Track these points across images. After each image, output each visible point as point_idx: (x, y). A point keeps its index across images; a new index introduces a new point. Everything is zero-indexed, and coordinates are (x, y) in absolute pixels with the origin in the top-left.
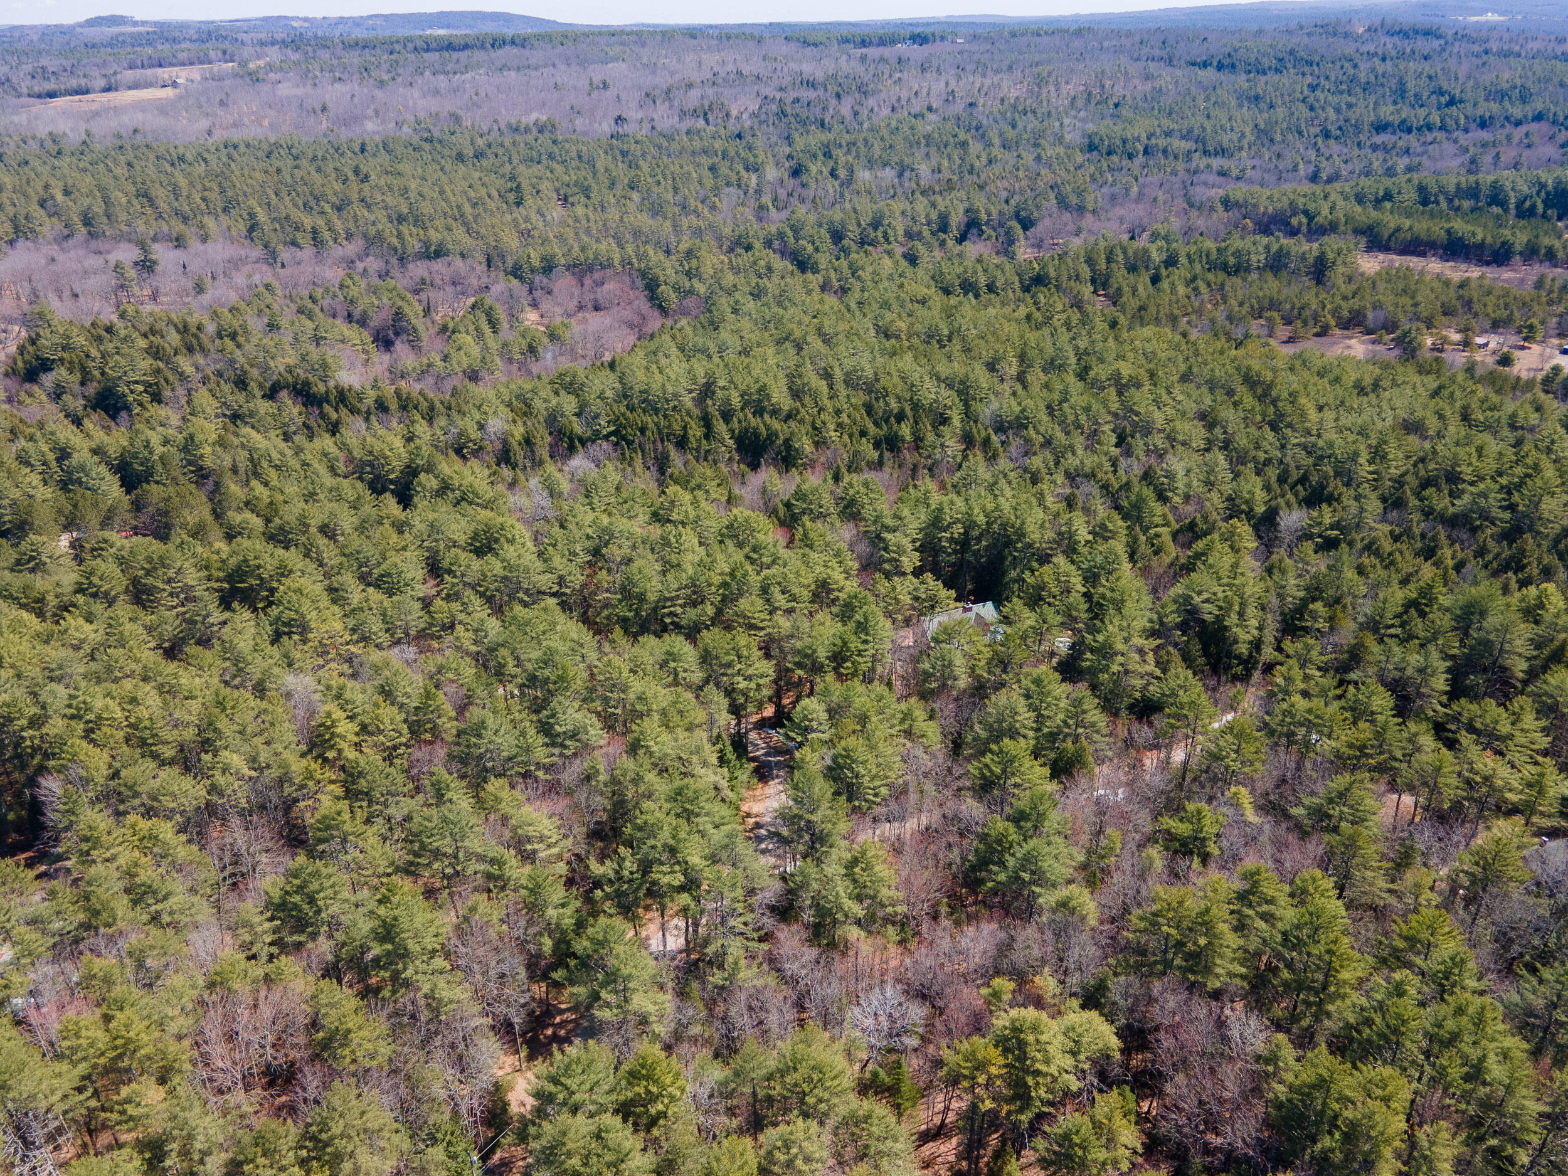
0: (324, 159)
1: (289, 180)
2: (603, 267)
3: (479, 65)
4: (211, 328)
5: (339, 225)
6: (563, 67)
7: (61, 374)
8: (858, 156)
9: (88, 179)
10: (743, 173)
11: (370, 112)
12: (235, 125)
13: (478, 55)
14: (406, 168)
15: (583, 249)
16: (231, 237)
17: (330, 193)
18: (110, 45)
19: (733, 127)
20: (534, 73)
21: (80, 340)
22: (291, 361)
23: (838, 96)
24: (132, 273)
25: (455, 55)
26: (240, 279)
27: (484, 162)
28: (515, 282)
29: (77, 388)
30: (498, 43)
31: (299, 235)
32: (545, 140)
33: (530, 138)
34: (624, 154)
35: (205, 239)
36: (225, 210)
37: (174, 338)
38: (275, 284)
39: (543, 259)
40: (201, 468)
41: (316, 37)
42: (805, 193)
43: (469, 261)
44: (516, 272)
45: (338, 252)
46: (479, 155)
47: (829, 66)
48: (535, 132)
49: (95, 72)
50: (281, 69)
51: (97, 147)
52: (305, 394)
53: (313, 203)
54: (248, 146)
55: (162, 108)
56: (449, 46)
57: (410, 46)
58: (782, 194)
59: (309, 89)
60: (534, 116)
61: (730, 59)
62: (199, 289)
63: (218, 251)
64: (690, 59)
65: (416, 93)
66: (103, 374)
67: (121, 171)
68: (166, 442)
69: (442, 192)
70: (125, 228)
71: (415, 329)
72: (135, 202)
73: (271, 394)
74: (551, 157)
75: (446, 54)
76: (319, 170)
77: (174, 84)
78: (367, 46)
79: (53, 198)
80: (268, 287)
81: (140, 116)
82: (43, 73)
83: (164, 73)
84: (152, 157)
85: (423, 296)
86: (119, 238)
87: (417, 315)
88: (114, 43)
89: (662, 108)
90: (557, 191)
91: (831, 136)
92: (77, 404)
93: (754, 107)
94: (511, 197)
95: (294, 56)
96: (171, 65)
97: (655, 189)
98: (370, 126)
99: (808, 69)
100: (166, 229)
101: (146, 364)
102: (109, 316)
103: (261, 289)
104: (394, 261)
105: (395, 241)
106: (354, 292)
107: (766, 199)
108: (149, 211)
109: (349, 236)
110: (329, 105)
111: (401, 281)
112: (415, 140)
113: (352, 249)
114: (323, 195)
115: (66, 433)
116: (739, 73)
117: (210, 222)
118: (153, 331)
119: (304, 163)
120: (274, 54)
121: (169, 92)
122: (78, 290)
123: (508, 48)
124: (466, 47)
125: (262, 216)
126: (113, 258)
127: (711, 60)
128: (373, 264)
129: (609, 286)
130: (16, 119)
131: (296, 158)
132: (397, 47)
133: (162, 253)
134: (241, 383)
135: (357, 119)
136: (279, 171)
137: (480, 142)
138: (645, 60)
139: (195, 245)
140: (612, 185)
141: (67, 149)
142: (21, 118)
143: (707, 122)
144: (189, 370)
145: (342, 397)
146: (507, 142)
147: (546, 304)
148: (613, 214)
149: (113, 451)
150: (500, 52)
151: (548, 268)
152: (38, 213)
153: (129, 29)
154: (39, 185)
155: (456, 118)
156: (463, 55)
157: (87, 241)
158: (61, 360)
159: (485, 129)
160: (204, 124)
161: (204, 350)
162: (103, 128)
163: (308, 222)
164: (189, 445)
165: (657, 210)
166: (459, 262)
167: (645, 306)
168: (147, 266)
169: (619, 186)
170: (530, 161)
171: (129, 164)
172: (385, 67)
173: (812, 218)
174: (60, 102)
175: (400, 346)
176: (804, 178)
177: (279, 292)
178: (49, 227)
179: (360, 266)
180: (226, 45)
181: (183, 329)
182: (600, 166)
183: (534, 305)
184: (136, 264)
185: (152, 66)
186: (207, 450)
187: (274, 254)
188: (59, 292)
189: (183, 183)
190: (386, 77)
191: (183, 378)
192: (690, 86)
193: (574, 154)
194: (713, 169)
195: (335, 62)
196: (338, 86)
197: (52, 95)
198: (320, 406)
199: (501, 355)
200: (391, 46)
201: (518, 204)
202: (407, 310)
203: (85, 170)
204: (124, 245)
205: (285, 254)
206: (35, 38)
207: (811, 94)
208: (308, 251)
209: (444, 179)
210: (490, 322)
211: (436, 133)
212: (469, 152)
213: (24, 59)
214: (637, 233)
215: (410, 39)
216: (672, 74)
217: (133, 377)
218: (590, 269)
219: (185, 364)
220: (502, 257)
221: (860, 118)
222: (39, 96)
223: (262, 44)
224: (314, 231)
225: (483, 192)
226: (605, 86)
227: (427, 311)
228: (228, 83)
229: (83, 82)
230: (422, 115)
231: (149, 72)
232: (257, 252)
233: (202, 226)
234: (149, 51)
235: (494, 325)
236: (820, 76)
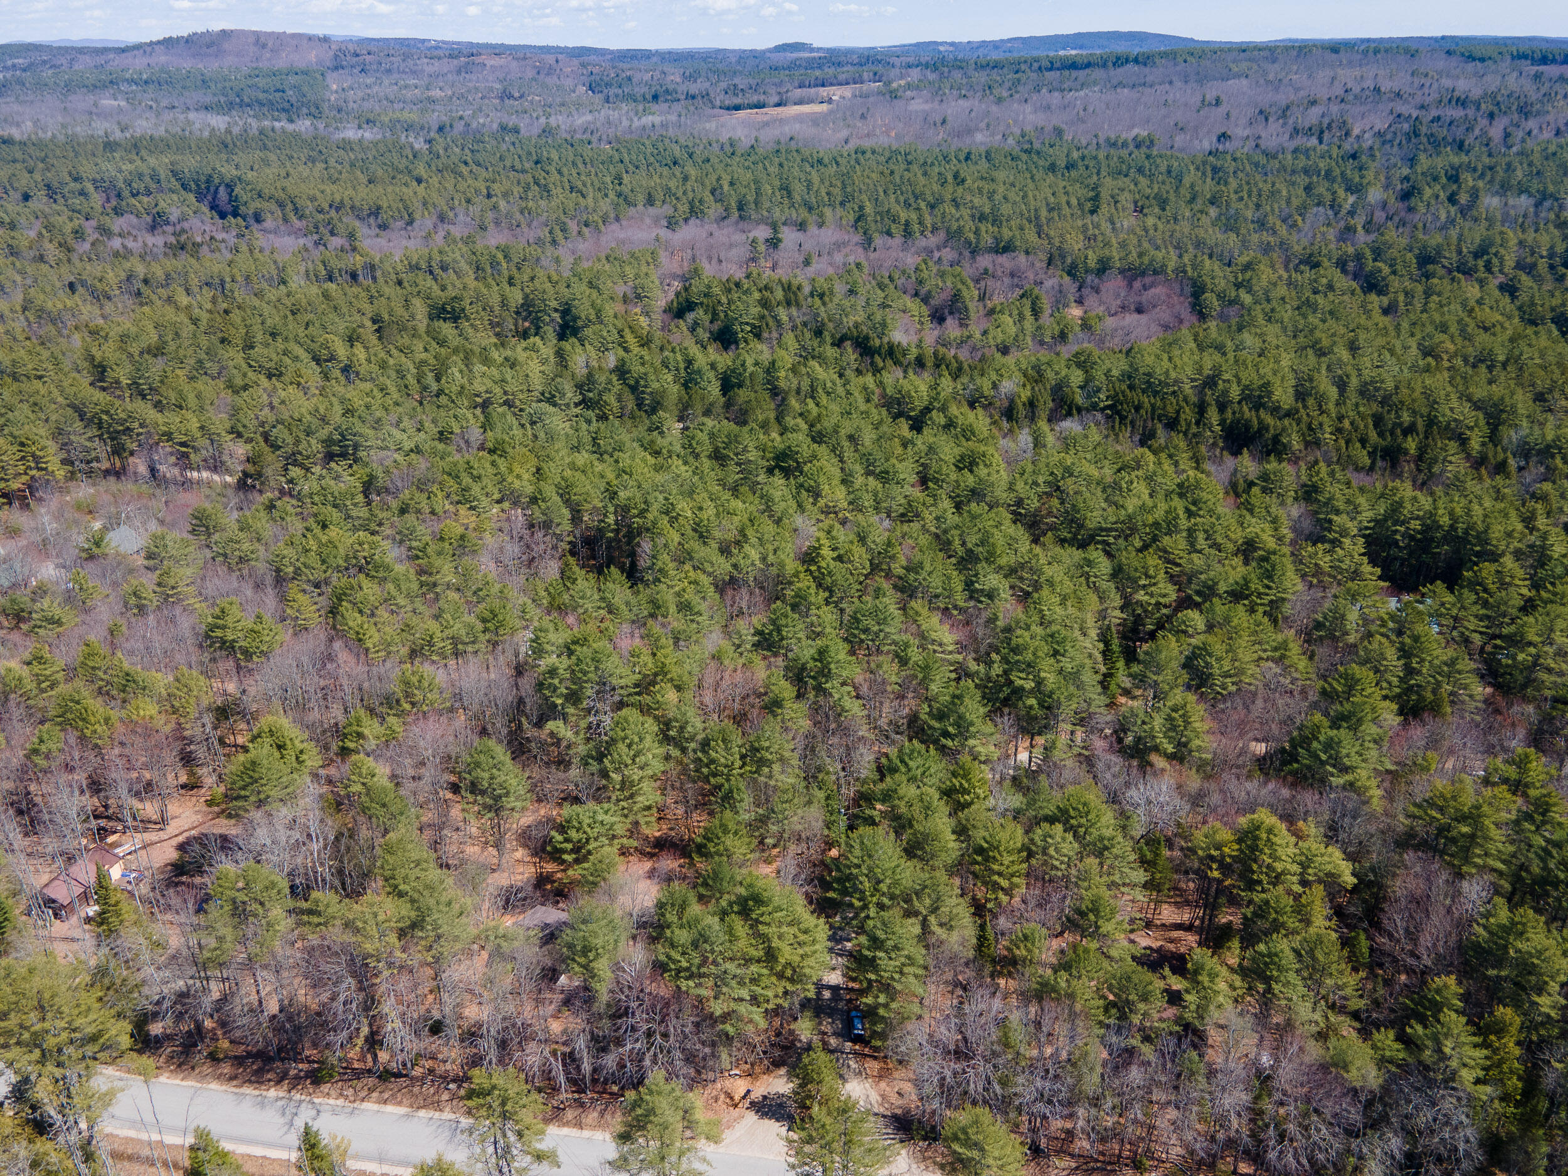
0: (932, 164)
1: (898, 180)
2: (1156, 272)
3: (1095, 83)
4: (807, 290)
5: (928, 221)
6: (1178, 84)
7: (700, 314)
8: (1491, 182)
9: (749, 175)
10: (1341, 193)
11: (983, 125)
12: (868, 135)
13: (1098, 74)
14: (1001, 175)
15: (1141, 255)
16: (841, 226)
17: (928, 192)
18: (789, 68)
19: (1349, 146)
20: (1148, 90)
21: (716, 290)
22: (859, 320)
23: (1491, 116)
24: (762, 248)
25: (1074, 73)
26: (838, 258)
27: (1074, 173)
28: (1067, 279)
29: (707, 324)
30: (1120, 61)
31: (893, 226)
32: (1139, 155)
33: (1124, 153)
34: (1215, 170)
35: (821, 225)
36: (842, 204)
37: (779, 294)
38: (865, 263)
39: (1100, 261)
40: (775, 388)
41: (956, 59)
42: (1409, 217)
43: (1031, 258)
44: (1071, 272)
45: (922, 242)
46: (1070, 166)
47: (1492, 82)
48: (1131, 147)
49: (772, 90)
50: (917, 88)
51: (760, 151)
52: (864, 347)
53: (912, 201)
54: (873, 152)
55: (815, 120)
56: (1073, 65)
57: (1036, 65)
58: (1379, 216)
59: (936, 105)
60: (1135, 131)
61: (1373, 74)
62: (807, 262)
63: (829, 235)
64: (1323, 75)
65: (1028, 108)
66: (726, 315)
67: (773, 170)
68: (756, 364)
69: (1025, 197)
70: (765, 213)
71: (966, 309)
72: (777, 193)
73: (838, 343)
74: (1140, 170)
75: (1066, 73)
76: (925, 174)
77: (830, 101)
78: (996, 66)
79: (721, 187)
80: (858, 265)
81: (797, 126)
82: (735, 90)
83: (824, 92)
84: (798, 159)
85: (983, 283)
86: (758, 223)
87: (972, 298)
88: (793, 66)
89: (1274, 126)
90: (1136, 202)
91: (1465, 158)
92: (705, 336)
93: (1381, 124)
94: (1089, 205)
95: (932, 76)
96: (832, 85)
97: (1235, 205)
98: (979, 137)
99: (1464, 85)
100: (794, 215)
101: (755, 310)
102: (739, 275)
103: (853, 266)
104: (967, 253)
105: (972, 236)
106: (925, 274)
107: (1359, 221)
108: (786, 200)
109: (935, 229)
110: (949, 118)
111: (967, 270)
112: (1016, 151)
113: (933, 240)
114: (923, 193)
115: (694, 350)
116: (1377, 90)
117: (828, 212)
118: (766, 288)
119: (915, 168)
120: (915, 74)
121: (824, 107)
122: (722, 258)
123: (1130, 66)
124: (1088, 65)
125: (869, 209)
126: (751, 235)
127: (1348, 76)
128: (948, 254)
129: (1159, 291)
130: (708, 125)
131: (909, 163)
132: (1023, 67)
133: (789, 236)
134: (818, 333)
135: (970, 131)
136: (892, 172)
137: (1075, 155)
138: (1271, 77)
139: (813, 229)
140: (1193, 199)
141: (739, 152)
142: (711, 126)
143: (1321, 142)
144: (784, 318)
145: (892, 353)
146: (1101, 155)
147: (1091, 300)
148: (1184, 227)
149: (721, 367)
150: (1120, 70)
151: (1103, 268)
152: (709, 198)
153: (807, 55)
154: (714, 177)
155: (1059, 132)
156: (1081, 74)
157: (737, 223)
158: (702, 304)
159: (1084, 142)
160: (844, 133)
161: (798, 305)
162: (768, 136)
163: (903, 215)
164: (771, 369)
165: (1230, 224)
166: (1022, 258)
167: (1185, 312)
168: (774, 243)
169: (1199, 201)
170: (1118, 173)
171: (781, 165)
172: (1007, 85)
173: (1404, 241)
174: (742, 113)
175: (950, 322)
176: (1413, 201)
177: (866, 271)
178: (714, 210)
179: (937, 255)
180: (880, 68)
181: (788, 288)
182: (1187, 181)
183: (1080, 302)
184: (767, 240)
185: (816, 86)
186: (782, 374)
187: (869, 241)
188: (710, 259)
189: (816, 179)
190: (1005, 94)
191: (779, 323)
192: (1313, 103)
193: (1163, 169)
194: (1308, 189)
195: (964, 81)
196: (961, 102)
197: (737, 108)
198: (872, 357)
199: (1034, 337)
200: (1017, 66)
201: (1093, 212)
202: (965, 293)
203: (748, 168)
204: (762, 227)
205: (879, 240)
206: (733, 60)
207: (1458, 113)
208: (898, 240)
209: (1031, 185)
210: (1033, 310)
211: (1037, 145)
212: (1062, 163)
213: (722, 77)
214: (1199, 244)
215: (1037, 60)
216: (1297, 90)
217: (745, 319)
218: (1143, 274)
219: (783, 314)
220: (1063, 257)
221: (1510, 141)
222: (728, 109)
223: (909, 66)
224: (907, 224)
225: (1064, 199)
226: (1218, 102)
227: (982, 298)
228: (871, 99)
229: (762, 98)
230: (1028, 128)
231: (813, 90)
232: (857, 238)
233: (821, 215)
234: (818, 73)
235: (1036, 312)
236: (1476, 93)
